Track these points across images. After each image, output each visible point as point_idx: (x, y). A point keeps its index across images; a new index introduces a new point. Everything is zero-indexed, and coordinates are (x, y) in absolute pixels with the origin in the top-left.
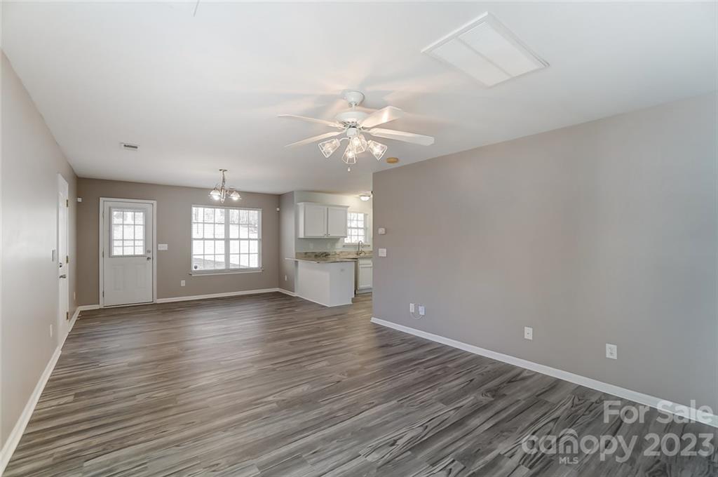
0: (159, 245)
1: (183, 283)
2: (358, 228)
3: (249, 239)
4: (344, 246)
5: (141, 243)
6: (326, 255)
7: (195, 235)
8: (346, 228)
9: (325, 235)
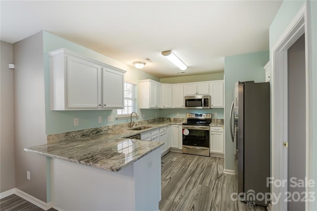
2: (128, 99)
6: (98, 132)
9: (100, 105)
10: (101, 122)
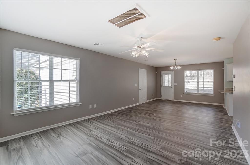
0: (175, 84)
1: (181, 96)
3: (208, 82)
5: (170, 83)
7: (186, 81)
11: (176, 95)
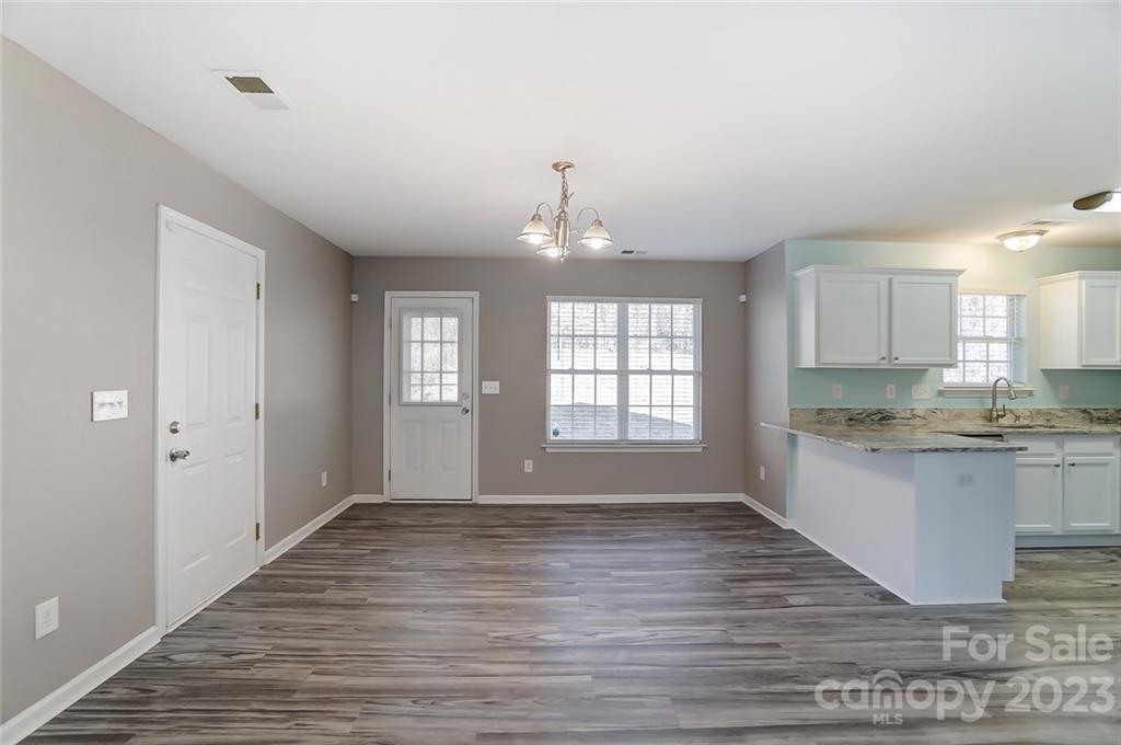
0: (484, 383)
1: (529, 466)
2: (988, 340)
3: (673, 372)
4: (941, 393)
5: (454, 379)
6: (884, 418)
7: (554, 364)
8: (952, 339)
9: (884, 359)
10: (893, 397)
11: (494, 463)
